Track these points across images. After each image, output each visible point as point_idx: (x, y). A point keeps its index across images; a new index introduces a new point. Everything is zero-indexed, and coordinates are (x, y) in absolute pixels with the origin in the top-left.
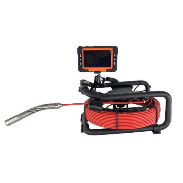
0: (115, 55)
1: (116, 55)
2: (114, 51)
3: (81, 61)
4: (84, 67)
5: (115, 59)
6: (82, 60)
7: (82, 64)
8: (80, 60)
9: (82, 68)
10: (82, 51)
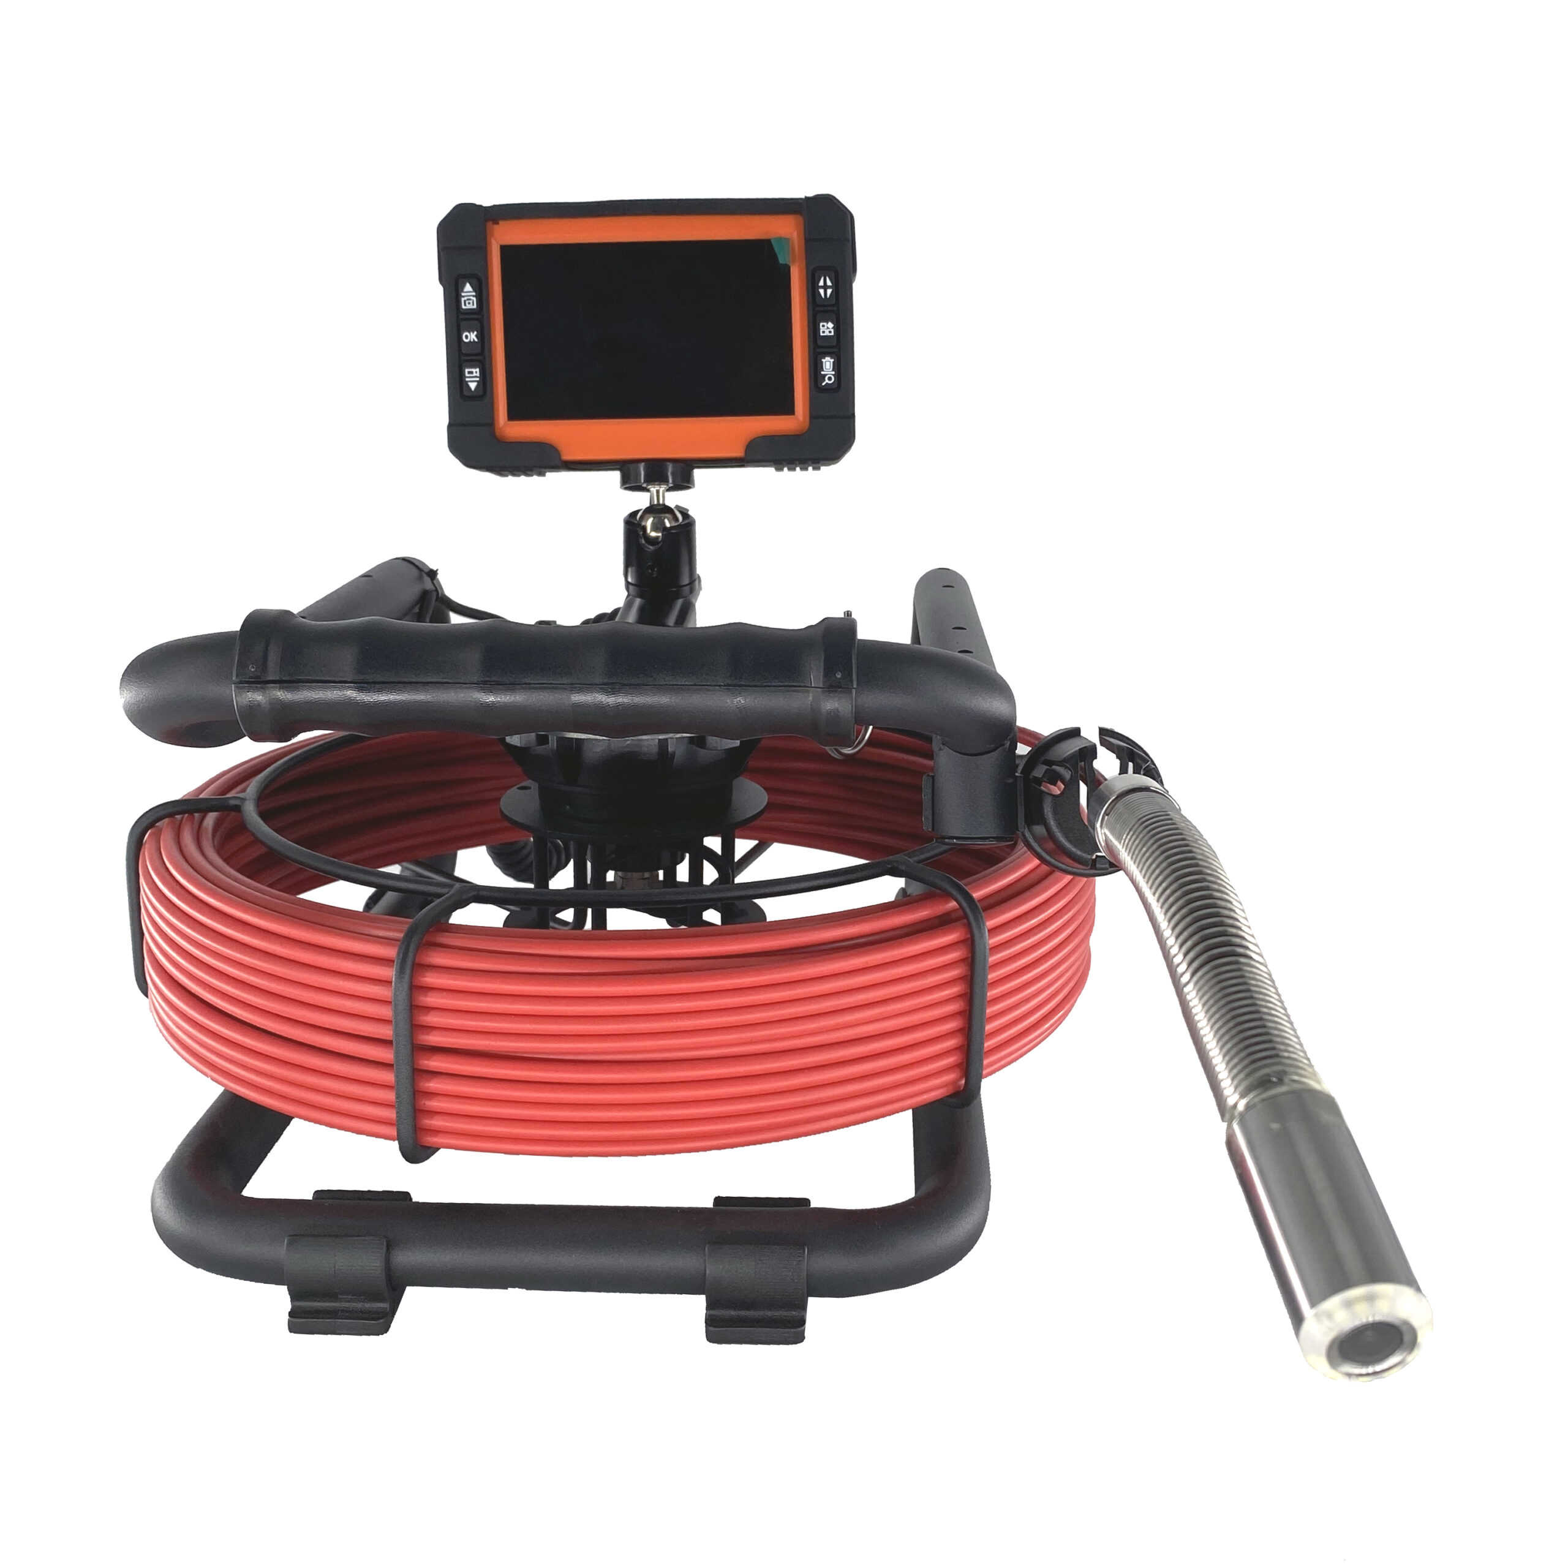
0: (826, 288)
1: (836, 287)
2: (811, 240)
3: (480, 356)
4: (513, 415)
5: (827, 329)
6: (485, 336)
7: (486, 380)
8: (471, 337)
9: (491, 424)
10: (483, 250)
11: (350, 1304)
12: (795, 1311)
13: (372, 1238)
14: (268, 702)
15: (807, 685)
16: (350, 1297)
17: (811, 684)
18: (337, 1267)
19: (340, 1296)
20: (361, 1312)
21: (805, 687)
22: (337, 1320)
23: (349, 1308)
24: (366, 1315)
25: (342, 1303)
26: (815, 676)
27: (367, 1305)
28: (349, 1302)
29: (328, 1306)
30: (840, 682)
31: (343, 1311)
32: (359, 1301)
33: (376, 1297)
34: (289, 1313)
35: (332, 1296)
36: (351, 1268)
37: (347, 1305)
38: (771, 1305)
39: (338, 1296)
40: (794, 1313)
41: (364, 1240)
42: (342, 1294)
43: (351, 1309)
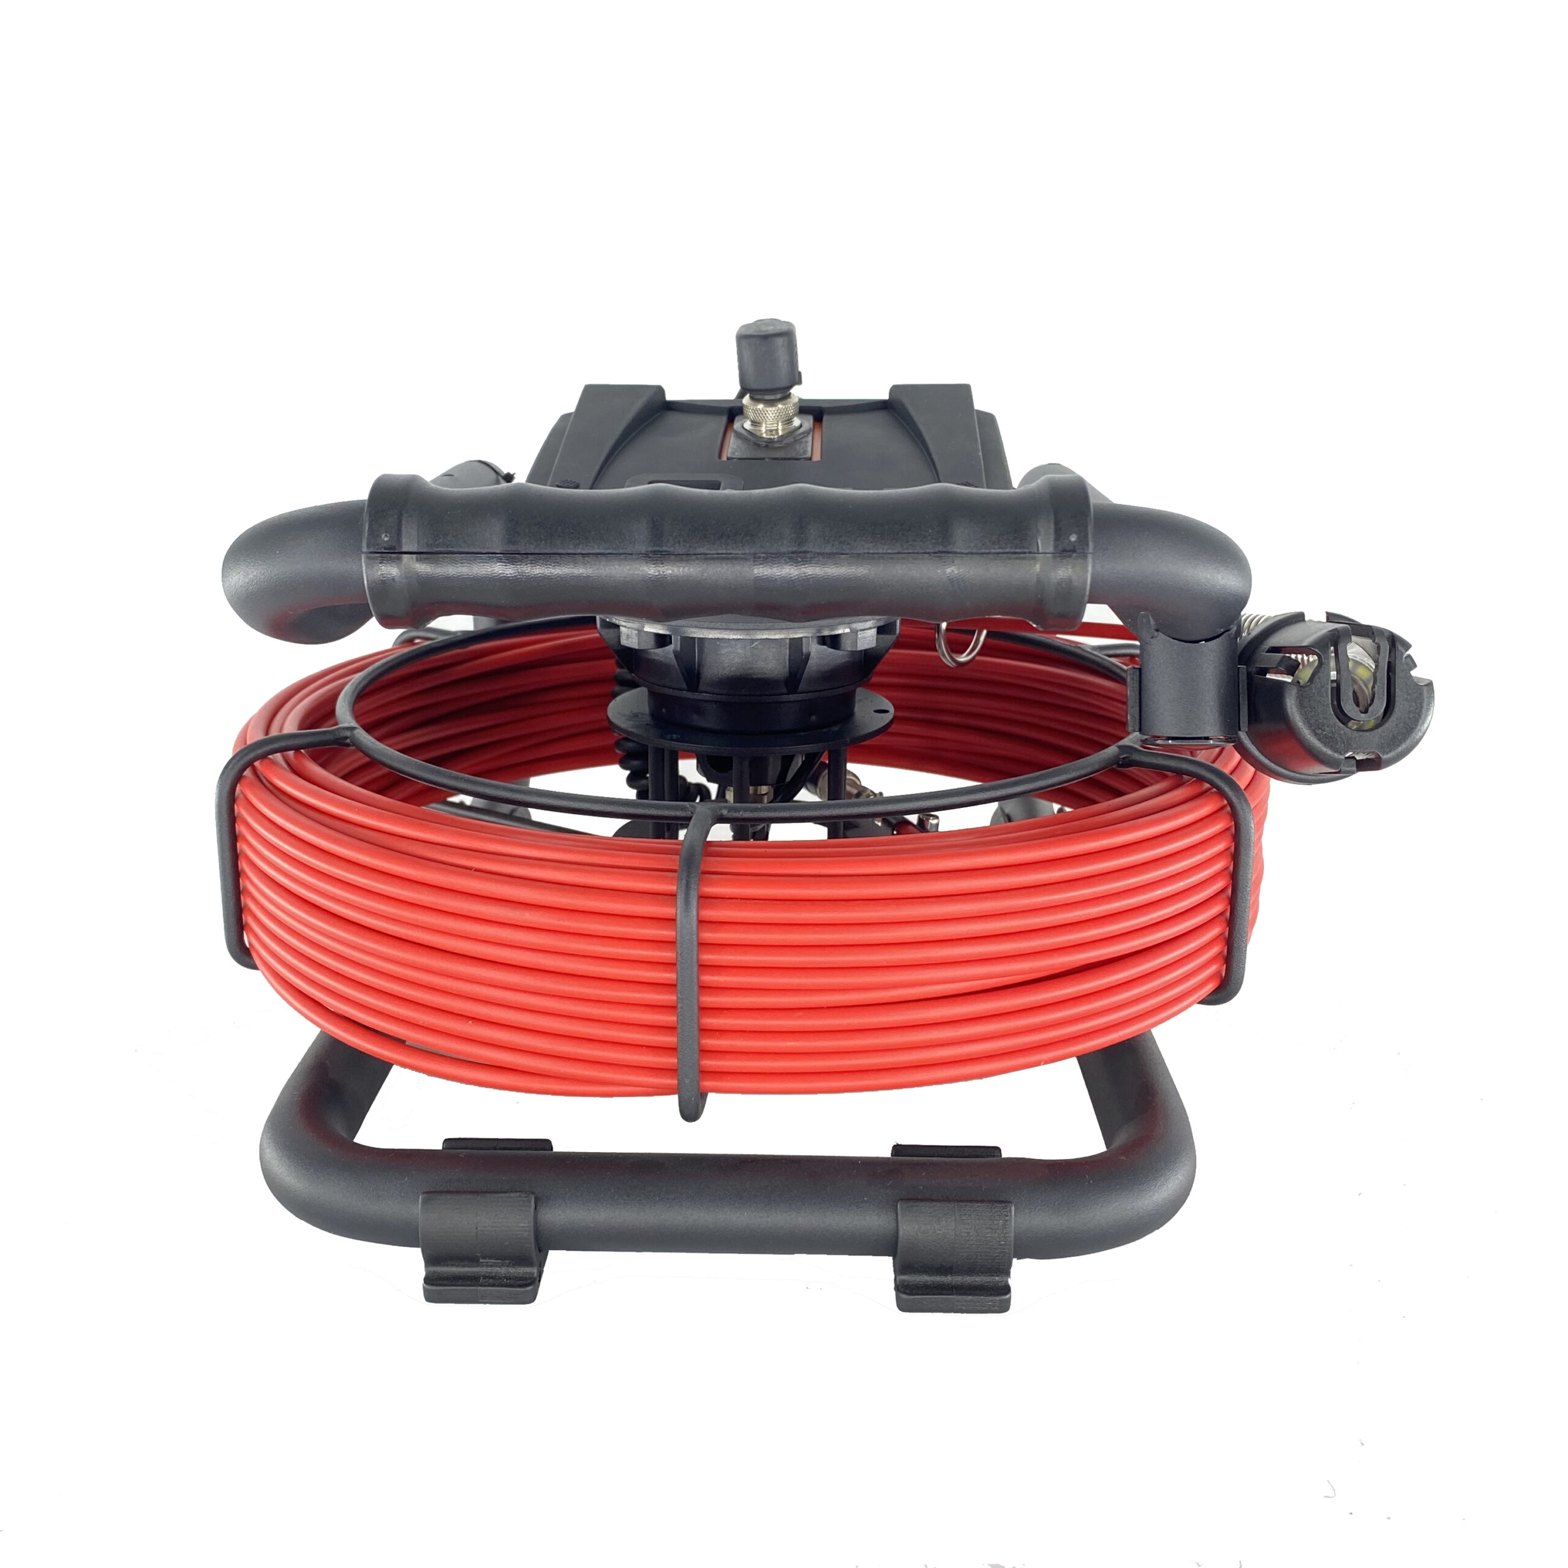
11: (492, 1268)
12: (997, 1276)
13: (518, 1194)
14: (403, 575)
15: (1032, 551)
16: (493, 1261)
17: (1038, 550)
18: (479, 1228)
19: (481, 1260)
20: (506, 1277)
21: (1030, 553)
22: (479, 1288)
23: (491, 1273)
24: (512, 1282)
25: (484, 1268)
26: (1044, 542)
27: (512, 1270)
28: (491, 1266)
29: (467, 1272)
30: (1074, 546)
31: (485, 1277)
32: (503, 1265)
33: (522, 1260)
34: (425, 1279)
35: (473, 1260)
36: (496, 1229)
37: (489, 1269)
38: (971, 1271)
39: (479, 1260)
40: (997, 1278)
41: (510, 1197)
42: (484, 1258)
43: (494, 1275)
